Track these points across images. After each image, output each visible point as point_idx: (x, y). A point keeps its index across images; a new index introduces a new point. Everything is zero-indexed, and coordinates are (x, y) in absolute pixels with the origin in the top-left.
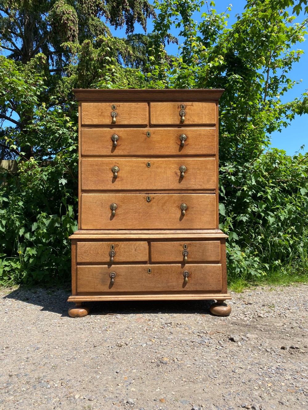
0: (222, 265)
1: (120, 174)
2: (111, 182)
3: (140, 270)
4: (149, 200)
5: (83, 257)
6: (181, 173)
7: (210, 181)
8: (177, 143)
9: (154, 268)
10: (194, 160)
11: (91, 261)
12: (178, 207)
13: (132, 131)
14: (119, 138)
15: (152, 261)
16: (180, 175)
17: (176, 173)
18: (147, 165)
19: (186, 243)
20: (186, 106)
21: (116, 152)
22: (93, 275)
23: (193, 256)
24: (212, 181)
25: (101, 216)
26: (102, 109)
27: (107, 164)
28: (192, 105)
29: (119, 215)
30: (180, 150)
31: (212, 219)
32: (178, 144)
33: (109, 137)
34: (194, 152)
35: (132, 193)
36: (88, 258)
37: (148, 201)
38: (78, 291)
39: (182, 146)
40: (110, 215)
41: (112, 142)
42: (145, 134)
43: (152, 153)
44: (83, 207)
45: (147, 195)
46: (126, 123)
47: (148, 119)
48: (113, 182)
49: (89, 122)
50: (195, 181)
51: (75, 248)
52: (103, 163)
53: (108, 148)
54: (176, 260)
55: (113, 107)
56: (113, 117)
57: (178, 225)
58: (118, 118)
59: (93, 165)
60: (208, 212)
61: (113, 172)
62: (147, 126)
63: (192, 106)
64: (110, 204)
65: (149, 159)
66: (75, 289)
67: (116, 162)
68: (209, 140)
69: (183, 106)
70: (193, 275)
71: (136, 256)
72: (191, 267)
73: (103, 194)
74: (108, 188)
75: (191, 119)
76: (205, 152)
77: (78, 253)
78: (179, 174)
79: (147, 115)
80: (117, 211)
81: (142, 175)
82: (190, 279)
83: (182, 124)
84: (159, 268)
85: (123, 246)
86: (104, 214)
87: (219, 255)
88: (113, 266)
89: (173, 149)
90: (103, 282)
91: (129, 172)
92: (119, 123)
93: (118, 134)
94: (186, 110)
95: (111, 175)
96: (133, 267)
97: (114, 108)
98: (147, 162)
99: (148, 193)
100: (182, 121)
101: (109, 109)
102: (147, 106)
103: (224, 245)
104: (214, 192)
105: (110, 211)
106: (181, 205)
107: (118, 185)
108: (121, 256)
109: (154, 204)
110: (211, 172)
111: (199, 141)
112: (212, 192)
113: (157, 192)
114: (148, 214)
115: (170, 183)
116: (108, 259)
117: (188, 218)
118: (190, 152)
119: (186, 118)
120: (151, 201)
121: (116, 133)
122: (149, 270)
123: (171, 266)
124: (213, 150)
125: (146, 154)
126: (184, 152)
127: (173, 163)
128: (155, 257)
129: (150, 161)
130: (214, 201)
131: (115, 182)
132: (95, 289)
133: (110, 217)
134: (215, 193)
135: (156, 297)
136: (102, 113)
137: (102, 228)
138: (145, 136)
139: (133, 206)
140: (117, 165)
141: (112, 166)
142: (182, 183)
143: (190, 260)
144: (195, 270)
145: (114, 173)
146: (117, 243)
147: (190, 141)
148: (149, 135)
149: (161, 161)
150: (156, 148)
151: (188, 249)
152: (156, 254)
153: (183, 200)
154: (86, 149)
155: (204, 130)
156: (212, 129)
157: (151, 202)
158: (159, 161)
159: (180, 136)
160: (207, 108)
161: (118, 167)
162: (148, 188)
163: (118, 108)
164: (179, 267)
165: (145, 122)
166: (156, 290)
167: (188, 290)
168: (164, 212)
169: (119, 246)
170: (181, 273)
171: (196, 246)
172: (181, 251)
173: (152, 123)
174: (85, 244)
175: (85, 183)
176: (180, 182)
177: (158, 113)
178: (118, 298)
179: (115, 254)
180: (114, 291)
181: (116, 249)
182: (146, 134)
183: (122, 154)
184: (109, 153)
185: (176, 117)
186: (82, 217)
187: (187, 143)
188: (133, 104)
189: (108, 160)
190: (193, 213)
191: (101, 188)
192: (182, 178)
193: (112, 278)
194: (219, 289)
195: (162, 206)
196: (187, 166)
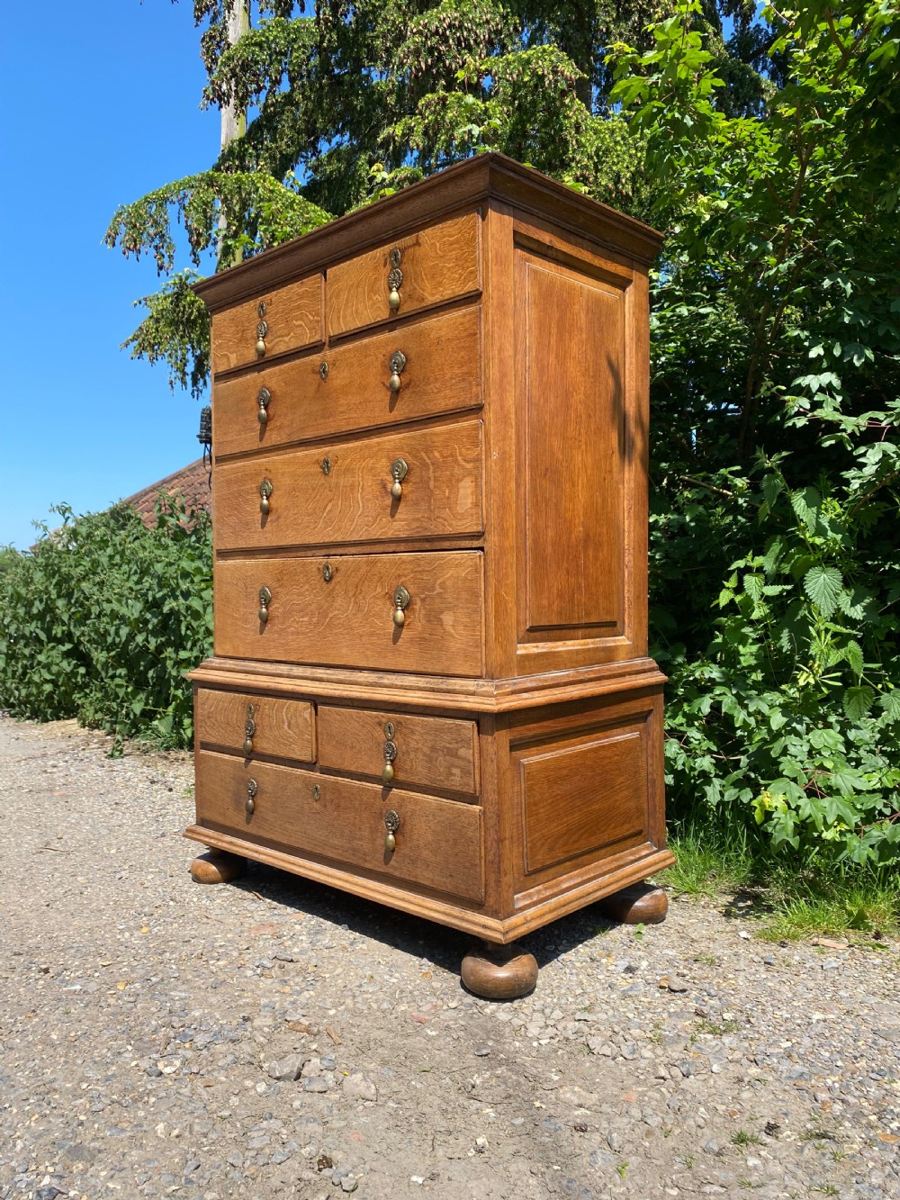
0: (482, 812)
1: (273, 503)
2: (260, 526)
3: (299, 785)
4: (328, 576)
5: (207, 728)
6: (395, 482)
9: (325, 787)
10: (426, 435)
11: (219, 741)
12: (390, 598)
13: (293, 369)
14: (271, 397)
15: (321, 763)
17: (384, 487)
18: (324, 468)
19: (392, 719)
20: (403, 251)
22: (221, 780)
23: (406, 766)
25: (246, 621)
26: (243, 322)
27: (253, 475)
28: (417, 243)
29: (274, 619)
30: (393, 405)
31: (471, 642)
32: (385, 387)
33: (255, 400)
34: (424, 407)
35: (298, 554)
36: (214, 733)
37: (326, 580)
38: (201, 816)
39: (394, 396)
42: (317, 373)
43: (333, 428)
44: (217, 596)
45: (324, 560)
46: (282, 348)
47: (322, 324)
48: (263, 525)
49: (223, 364)
50: (429, 508)
52: (245, 475)
53: (252, 430)
54: (370, 772)
55: (260, 309)
56: (259, 339)
57: (388, 656)
58: (269, 338)
59: (231, 481)
60: (461, 618)
62: (324, 344)
63: (417, 247)
64: (260, 587)
65: (325, 449)
67: (268, 467)
68: (464, 354)
69: (396, 254)
70: (407, 830)
71: (291, 744)
72: (402, 799)
73: (247, 562)
74: (256, 541)
75: (417, 294)
76: (452, 401)
77: (199, 717)
78: (391, 487)
79: (323, 311)
80: (271, 608)
81: (314, 500)
82: (400, 838)
83: (396, 318)
84: (336, 787)
85: (267, 709)
86: (251, 617)
87: (470, 774)
88: (253, 762)
90: (238, 802)
91: (291, 493)
92: (270, 354)
93: (270, 385)
94: (402, 266)
96: (286, 775)
97: (262, 311)
98: (322, 459)
99: (328, 555)
100: (393, 306)
101: (253, 319)
102: (322, 284)
103: (489, 740)
104: (476, 544)
105: (259, 608)
106: (395, 592)
107: (271, 535)
108: (265, 737)
109: (339, 586)
111: (438, 366)
113: (345, 551)
114: (328, 619)
115: (372, 519)
116: (245, 743)
117: (412, 635)
118: (416, 407)
119: (403, 294)
120: (332, 578)
121: (267, 383)
122: (317, 789)
123: (360, 790)
124: (475, 389)
125: (321, 432)
126: (401, 411)
127: (377, 455)
128: (326, 754)
129: (329, 452)
131: (267, 525)
132: (224, 815)
133: (258, 626)
134: (482, 549)
135: (328, 875)
136: (243, 332)
137: (246, 655)
138: (318, 377)
139: (298, 595)
140: (268, 475)
141: (259, 480)
142: (397, 516)
143: (401, 776)
144: (412, 812)
145: (263, 500)
146: (256, 698)
147: (415, 370)
148: (324, 372)
149: (351, 449)
150: (341, 409)
151: (395, 741)
152: (329, 745)
153: (398, 575)
154: (221, 440)
155: (449, 323)
156: (470, 314)
157: (333, 581)
158: (347, 451)
159: (391, 358)
160: (455, 240)
161: (271, 481)
162: (328, 539)
163: (268, 308)
164: (377, 793)
165: (316, 334)
166: (330, 854)
168: (360, 615)
169: (262, 709)
170: (380, 815)
171: (412, 733)
172: (379, 745)
173: (331, 333)
174: (210, 694)
175: (219, 534)
176: (393, 514)
177: (341, 297)
178: (259, 853)
179: (254, 729)
180: (254, 831)
181: (257, 718)
182: (320, 372)
184: (256, 445)
185: (380, 298)
187: (408, 379)
188: (295, 288)
189: (254, 465)
191: (242, 544)
192: (396, 499)
193: (249, 796)
194: (472, 894)
195: (355, 595)
196: (409, 459)
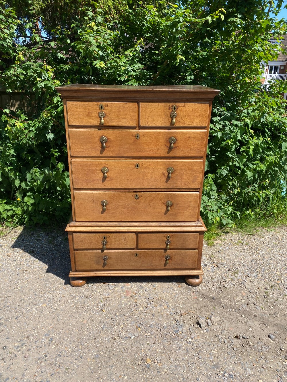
0: (198, 251)
1: (109, 174)
2: (101, 182)
3: (129, 254)
4: (137, 197)
5: (79, 245)
6: (169, 174)
7: (195, 181)
8: (166, 145)
9: (140, 253)
10: (182, 162)
11: (86, 247)
12: (164, 203)
13: (121, 132)
14: (107, 140)
15: (139, 248)
16: (167, 176)
17: (164, 174)
18: (136, 166)
19: (169, 235)
20: (178, 107)
21: (105, 154)
22: (88, 258)
23: (174, 244)
24: (198, 181)
25: (93, 210)
26: (89, 109)
27: (97, 165)
28: (184, 106)
29: (109, 209)
30: (168, 152)
31: (194, 214)
32: (167, 147)
33: (97, 139)
34: (182, 154)
35: (121, 190)
36: (84, 246)
37: (136, 199)
38: (77, 269)
39: (170, 149)
40: (101, 210)
41: (101, 144)
42: (134, 136)
43: (140, 154)
44: (76, 203)
45: (135, 193)
46: (114, 124)
47: (137, 120)
48: (103, 181)
49: (76, 122)
50: (181, 181)
51: (72, 237)
52: (92, 164)
53: (97, 150)
54: (160, 247)
55: (100, 107)
56: (101, 118)
57: (163, 218)
58: (106, 119)
59: (83, 165)
60: (191, 208)
61: (103, 172)
62: (136, 127)
63: (184, 108)
64: (101, 200)
65: (137, 161)
66: (74, 267)
67: (106, 163)
68: (198, 142)
69: (174, 107)
70: (173, 258)
71: (125, 244)
72: (172, 252)
73: (94, 192)
74: (99, 186)
75: (182, 121)
76: (193, 154)
77: (75, 242)
78: (166, 174)
79: (137, 116)
80: (108, 206)
81: (131, 176)
82: (171, 260)
83: (172, 126)
84: (145, 253)
85: (113, 236)
86: (96, 209)
87: (196, 244)
88: (105, 251)
89: (162, 151)
90: (98, 263)
91: (118, 172)
92: (107, 125)
93: (107, 136)
94: (177, 111)
95: (101, 175)
96: (123, 252)
97: (102, 108)
98: (135, 164)
99: (137, 191)
100: (172, 123)
101: (96, 109)
102: (137, 107)
103: (202, 236)
104: (198, 190)
105: (102, 207)
106: (167, 202)
107: (107, 184)
108: (112, 244)
109: (142, 201)
110: (197, 173)
111: (189, 144)
112: (196, 190)
113: (145, 190)
114: (136, 209)
115: (157, 182)
116: (101, 247)
117: (172, 213)
118: (179, 154)
119: (176, 120)
120: (139, 198)
121: (105, 135)
122: (137, 254)
123: (155, 252)
124: (202, 152)
125: (135, 155)
126: (172, 154)
127: (161, 165)
128: (142, 245)
129: (139, 162)
130: (197, 199)
131: (105, 181)
132: (91, 267)
133: (101, 211)
134: (199, 192)
135: (142, 273)
136: (89, 113)
137: (94, 221)
138: (135, 138)
139: (122, 203)
140: (106, 165)
141: (101, 167)
142: (168, 182)
143: (172, 247)
144: (175, 254)
145: (104, 174)
146: (108, 234)
147: (180, 143)
148: (138, 137)
149: (149, 162)
150: (145, 150)
151: (171, 239)
152: (143, 243)
153: (168, 198)
154: (75, 150)
155: (194, 133)
156: (203, 132)
158: (147, 162)
159: (170, 138)
160: (200, 110)
161: (107, 168)
162: (136, 187)
163: (106, 108)
164: (162, 252)
165: (134, 123)
166: (142, 268)
167: (169, 268)
168: (151, 208)
169: (110, 237)
170: (163, 256)
171: (177, 237)
172: (164, 241)
173: (141, 124)
174: (80, 235)
175: (76, 183)
176: (166, 182)
177: (148, 114)
178: (110, 274)
179: (107, 242)
180: (107, 269)
181: (108, 239)
182: (136, 136)
183: (111, 155)
184: (98, 154)
185: (167, 119)
186: (76, 211)
187: (176, 145)
188: (122, 104)
189: (98, 161)
190: (177, 209)
191: (92, 187)
192: (168, 178)
193: (105, 261)
194: (194, 267)
195: (149, 203)
196: (174, 168)
